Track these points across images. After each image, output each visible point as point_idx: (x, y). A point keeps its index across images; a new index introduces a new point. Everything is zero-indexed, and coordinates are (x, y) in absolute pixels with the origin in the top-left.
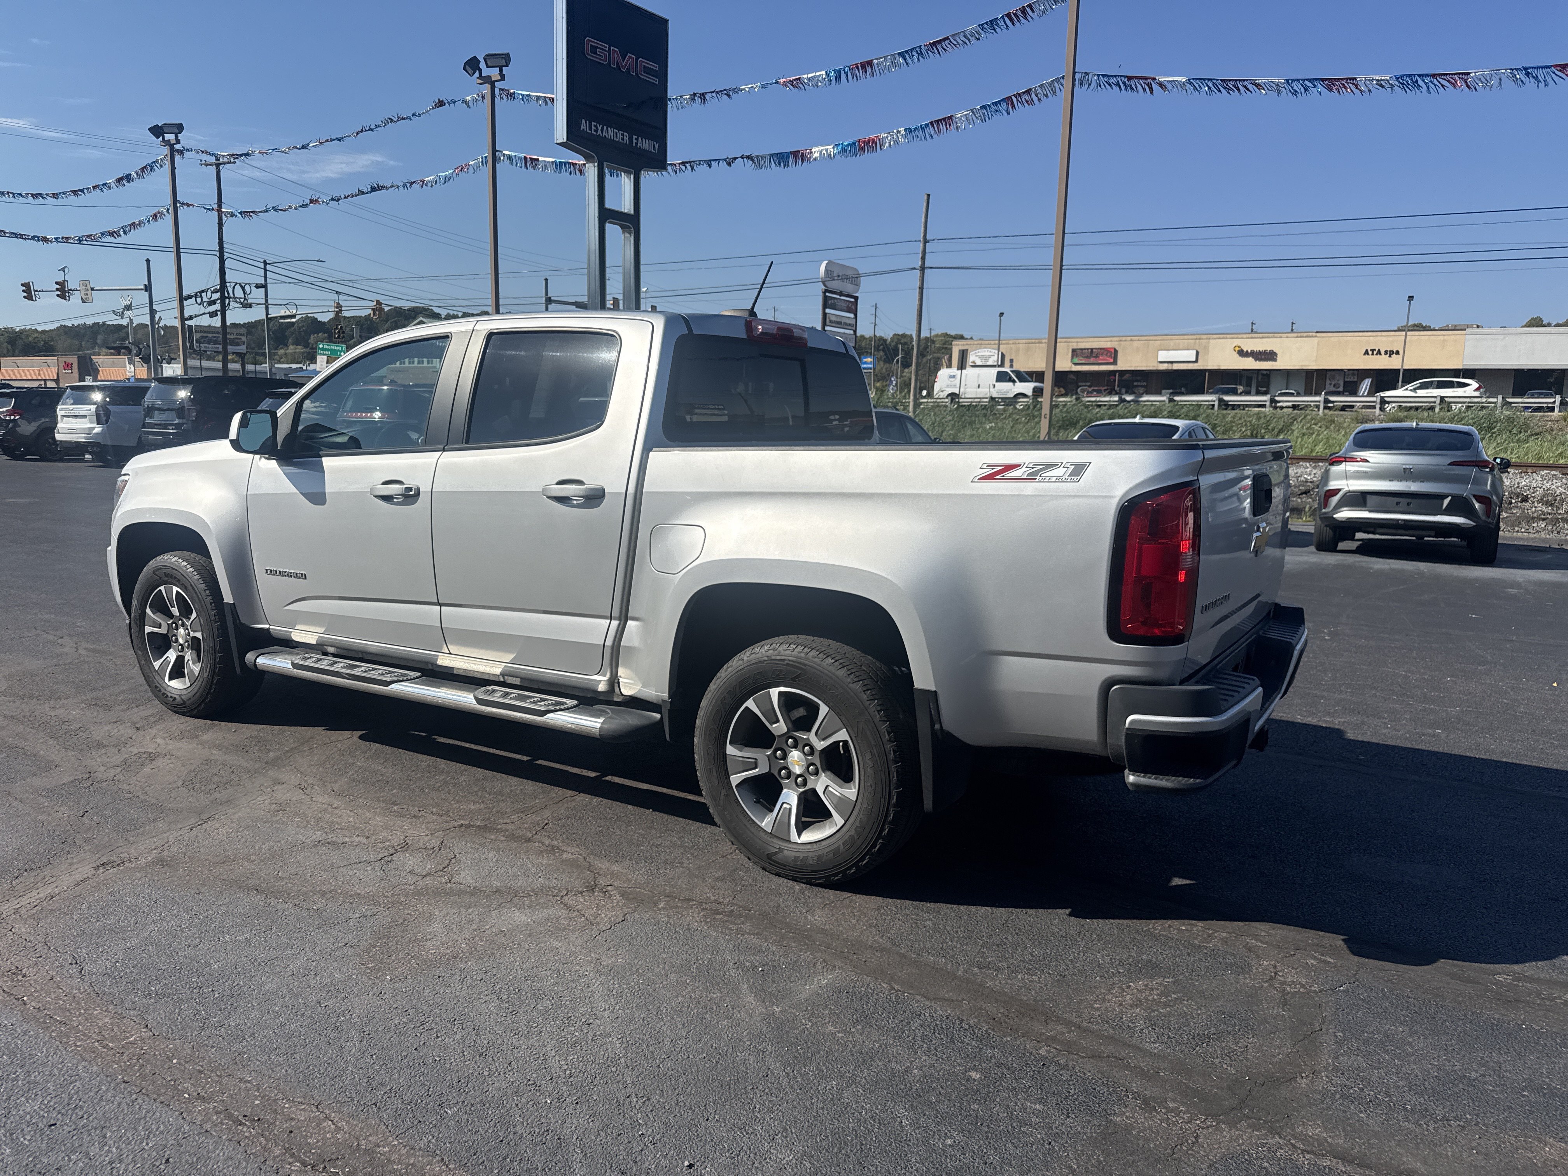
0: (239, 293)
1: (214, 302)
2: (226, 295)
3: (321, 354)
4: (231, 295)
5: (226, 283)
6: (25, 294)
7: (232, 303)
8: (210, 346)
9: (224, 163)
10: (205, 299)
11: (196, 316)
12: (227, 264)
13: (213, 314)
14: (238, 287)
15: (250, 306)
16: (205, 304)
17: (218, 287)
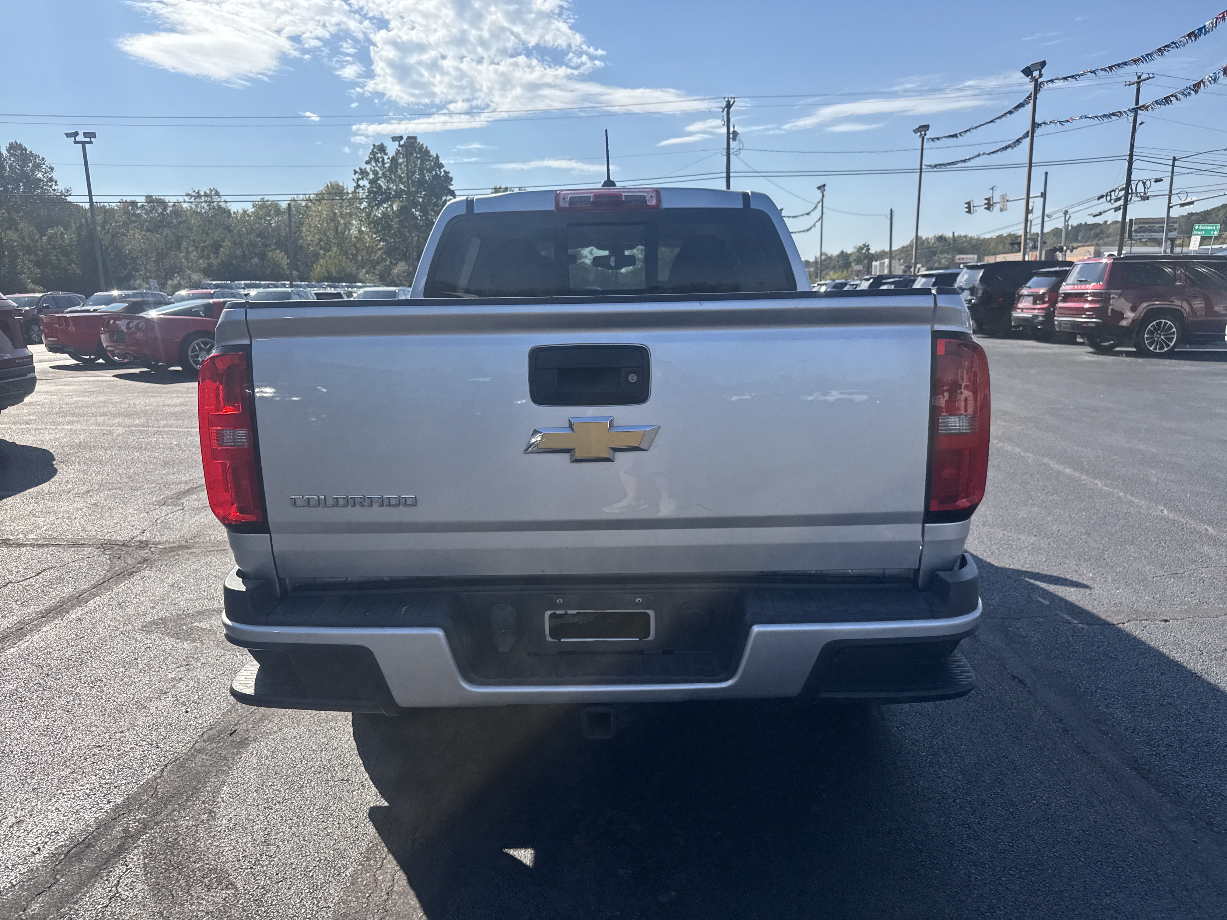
0: (1141, 189)
1: (1119, 199)
2: (1130, 191)
3: (1195, 235)
4: (1134, 191)
5: (1131, 181)
6: (967, 210)
7: (1133, 198)
8: (1145, 234)
9: (1144, 80)
10: (1113, 197)
11: (1105, 212)
12: (1133, 166)
13: (1117, 209)
14: (1141, 183)
15: (1148, 198)
16: (1112, 201)
17: (1125, 186)
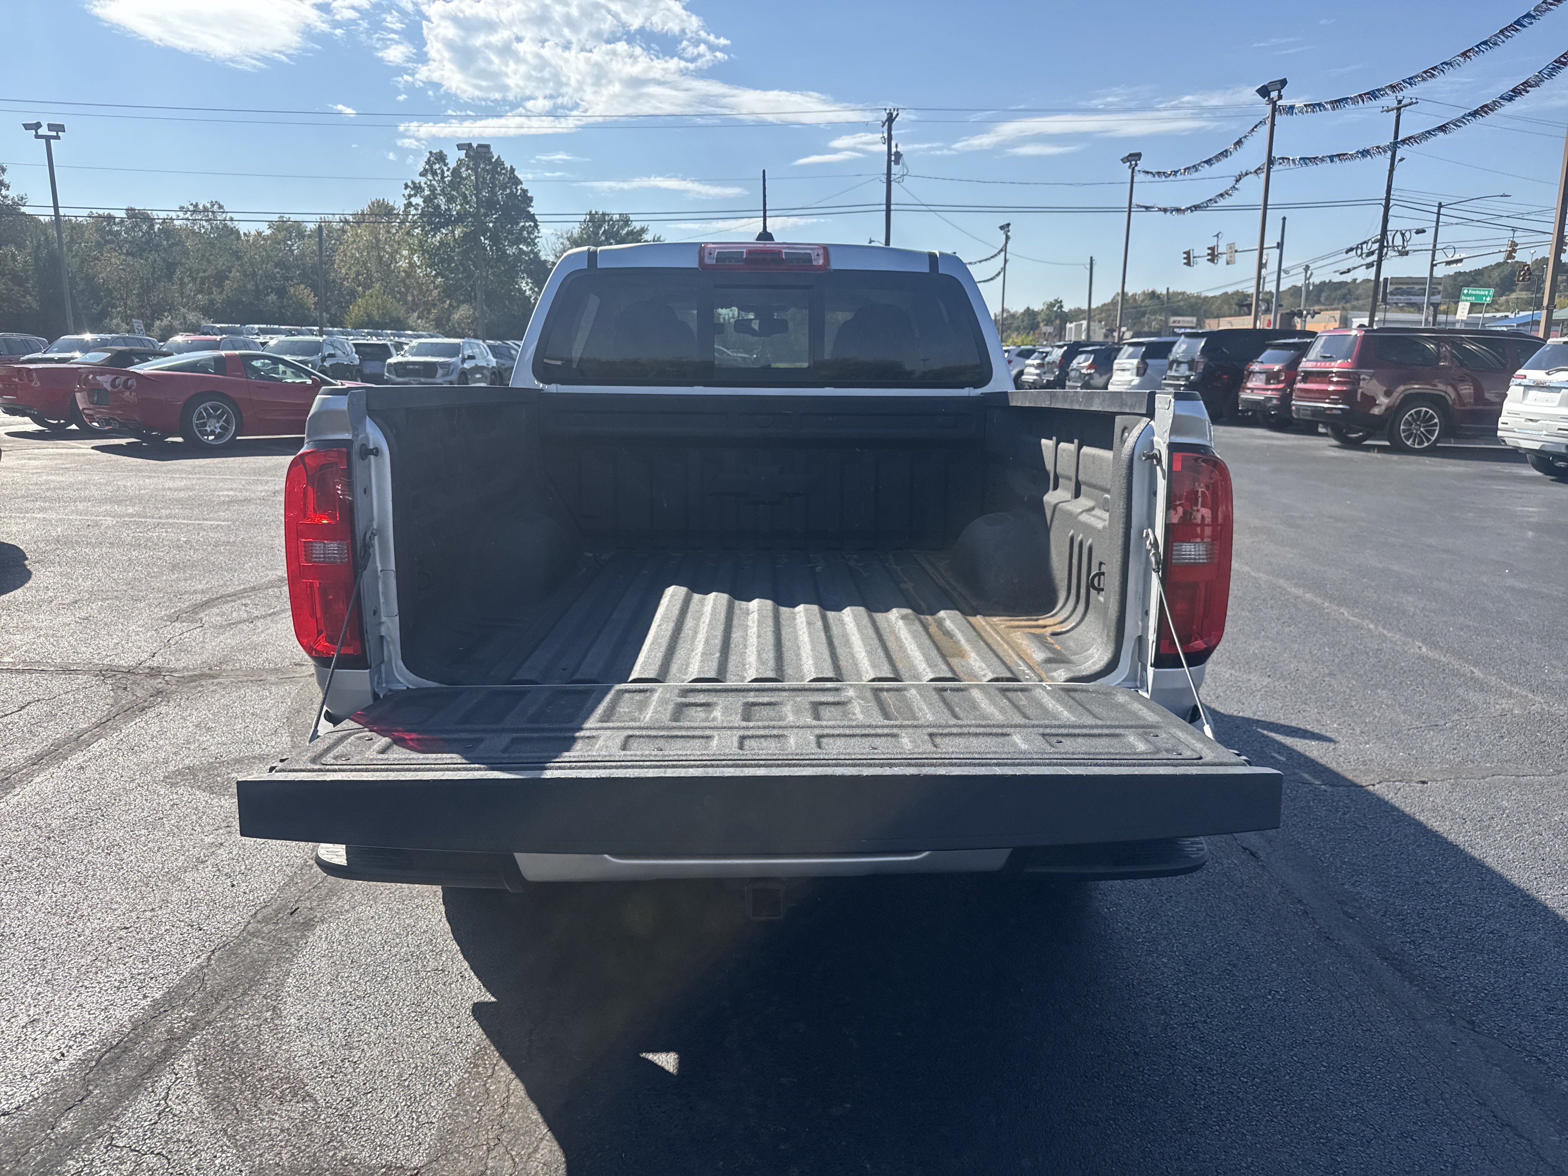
0: (1398, 241)
1: (1372, 253)
2: (1385, 244)
3: (1463, 301)
4: (1390, 244)
5: (1387, 231)
6: (1185, 261)
7: (1389, 253)
8: (1402, 298)
9: (1406, 106)
10: (1365, 251)
11: (1354, 268)
12: (1391, 212)
13: (1369, 266)
14: (1399, 235)
15: (1407, 253)
16: (1364, 256)
17: (1379, 237)
